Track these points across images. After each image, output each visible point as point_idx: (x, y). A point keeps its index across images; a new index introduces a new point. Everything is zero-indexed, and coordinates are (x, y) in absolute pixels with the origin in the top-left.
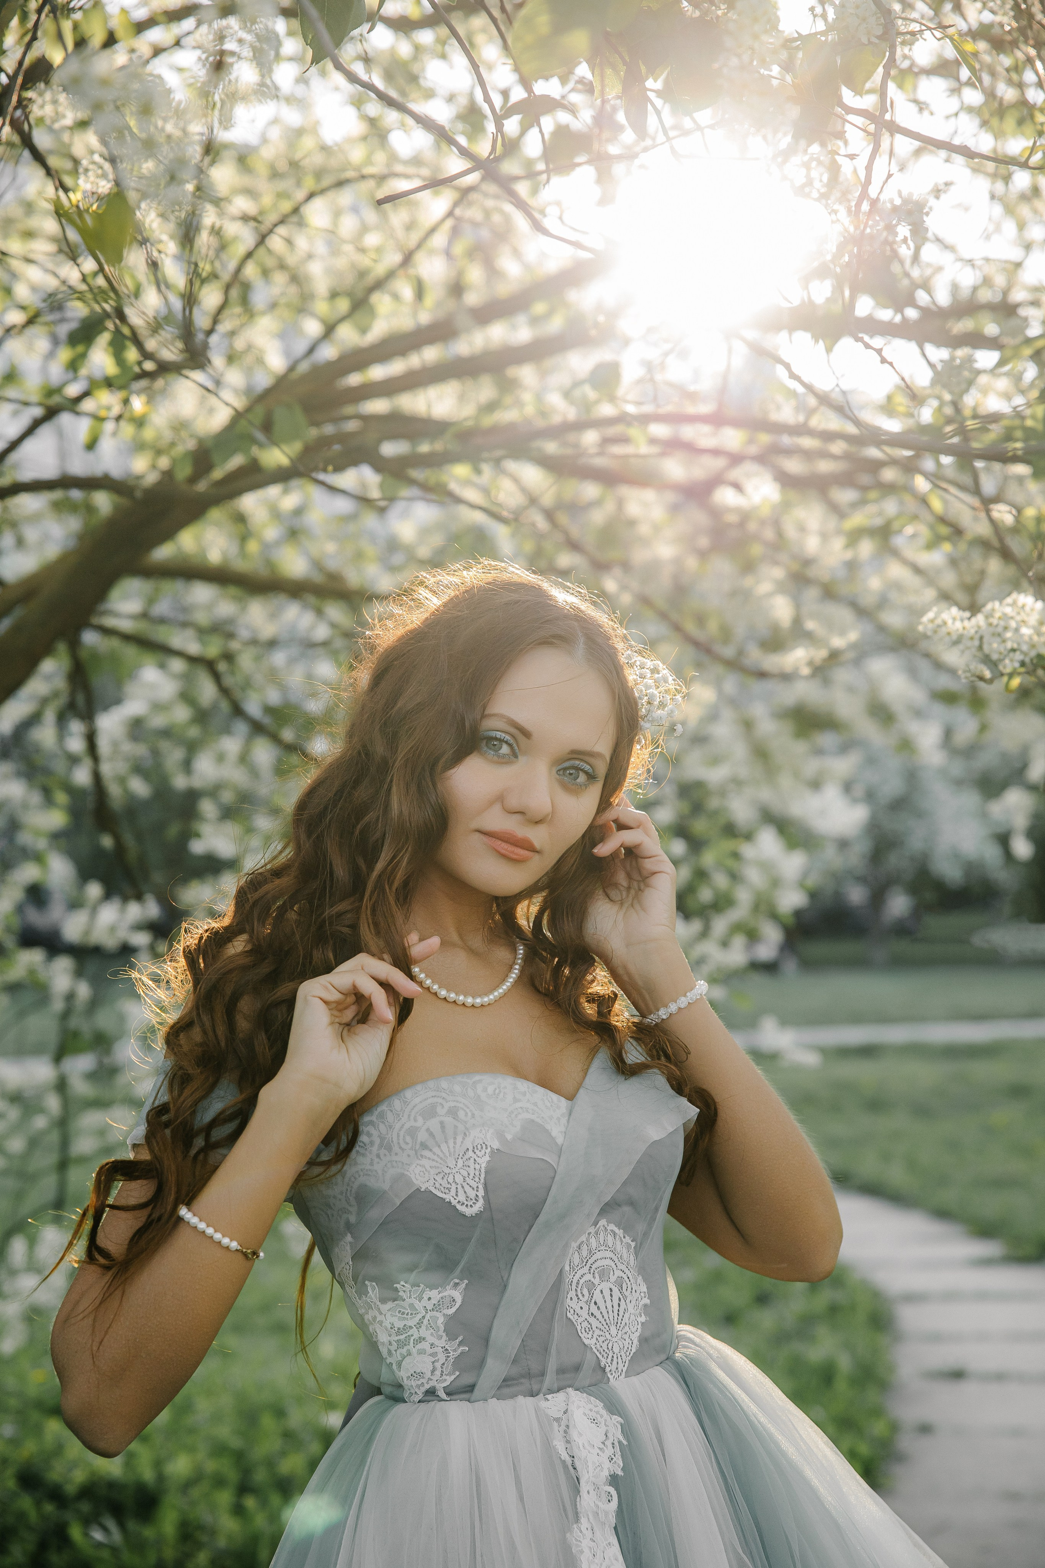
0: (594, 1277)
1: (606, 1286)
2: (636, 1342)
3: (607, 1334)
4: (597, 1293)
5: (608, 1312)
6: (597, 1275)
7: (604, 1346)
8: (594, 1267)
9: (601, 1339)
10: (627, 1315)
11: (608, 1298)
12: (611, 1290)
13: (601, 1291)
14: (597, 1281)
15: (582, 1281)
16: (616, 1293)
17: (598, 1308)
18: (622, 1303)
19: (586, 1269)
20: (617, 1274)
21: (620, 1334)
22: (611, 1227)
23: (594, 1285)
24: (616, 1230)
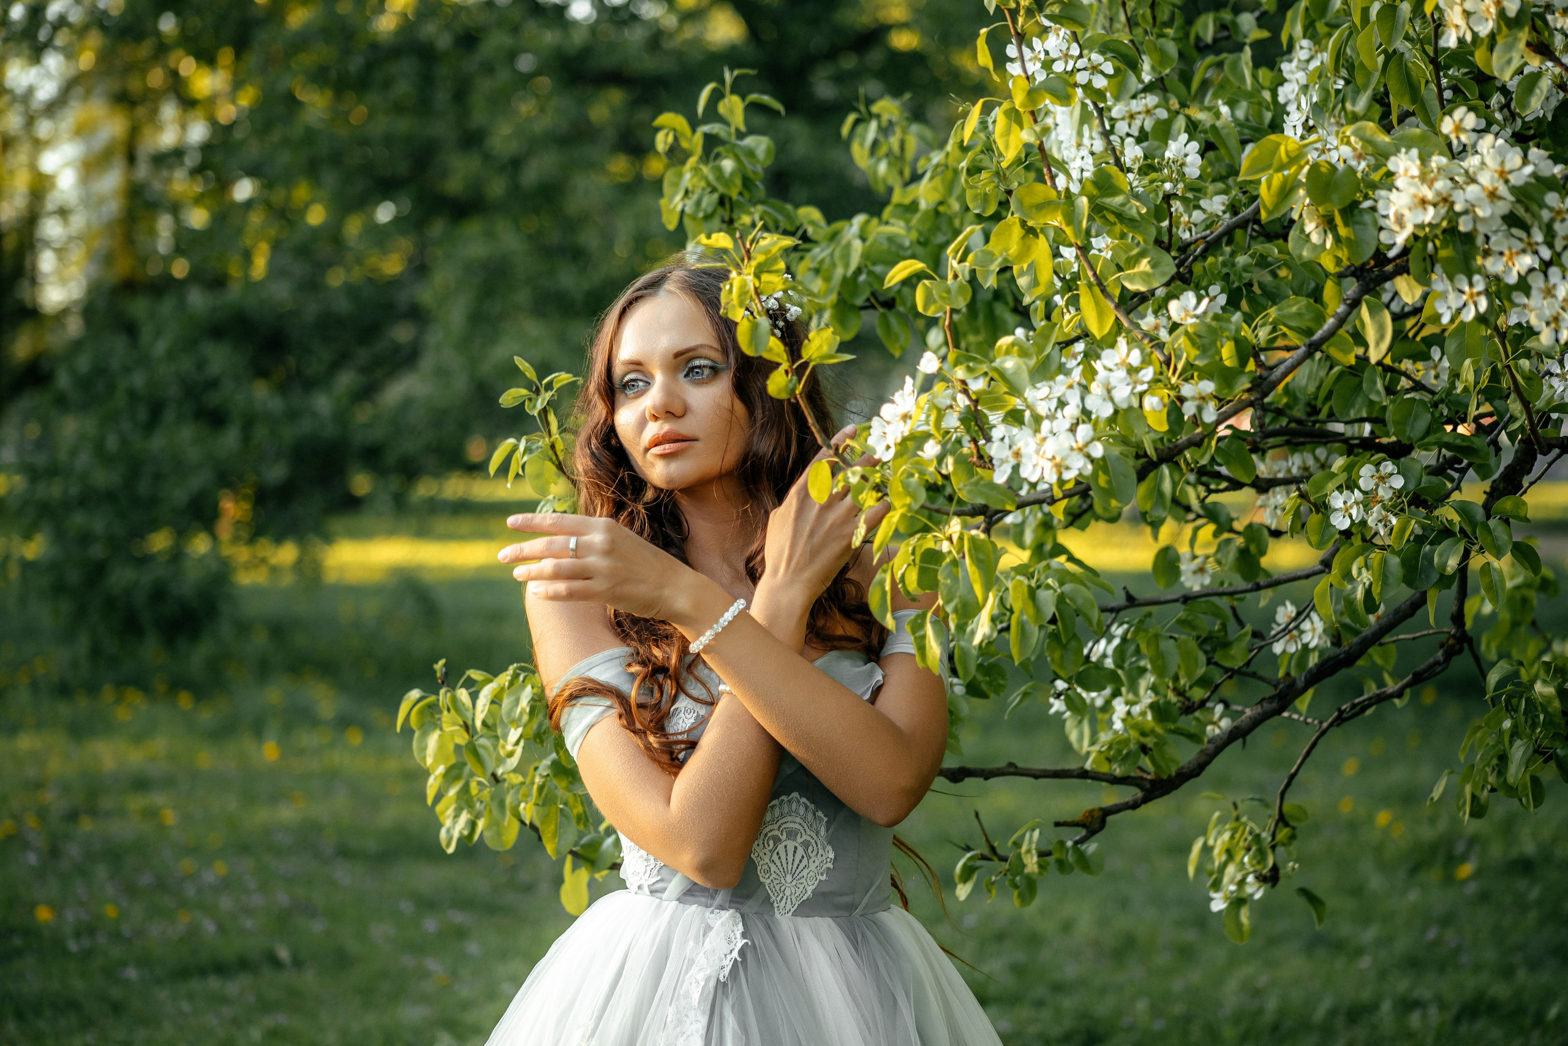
0: (781, 834)
1: (791, 845)
2: (809, 893)
3: (782, 879)
4: (781, 848)
5: (787, 863)
6: (784, 834)
7: (778, 887)
8: (782, 827)
9: (776, 882)
10: (806, 871)
11: (791, 853)
12: (796, 848)
13: (785, 847)
14: (784, 837)
15: (768, 835)
16: (801, 851)
18: (805, 860)
19: (774, 827)
20: (805, 837)
21: (794, 882)
22: (804, 800)
23: (780, 840)
24: (808, 804)
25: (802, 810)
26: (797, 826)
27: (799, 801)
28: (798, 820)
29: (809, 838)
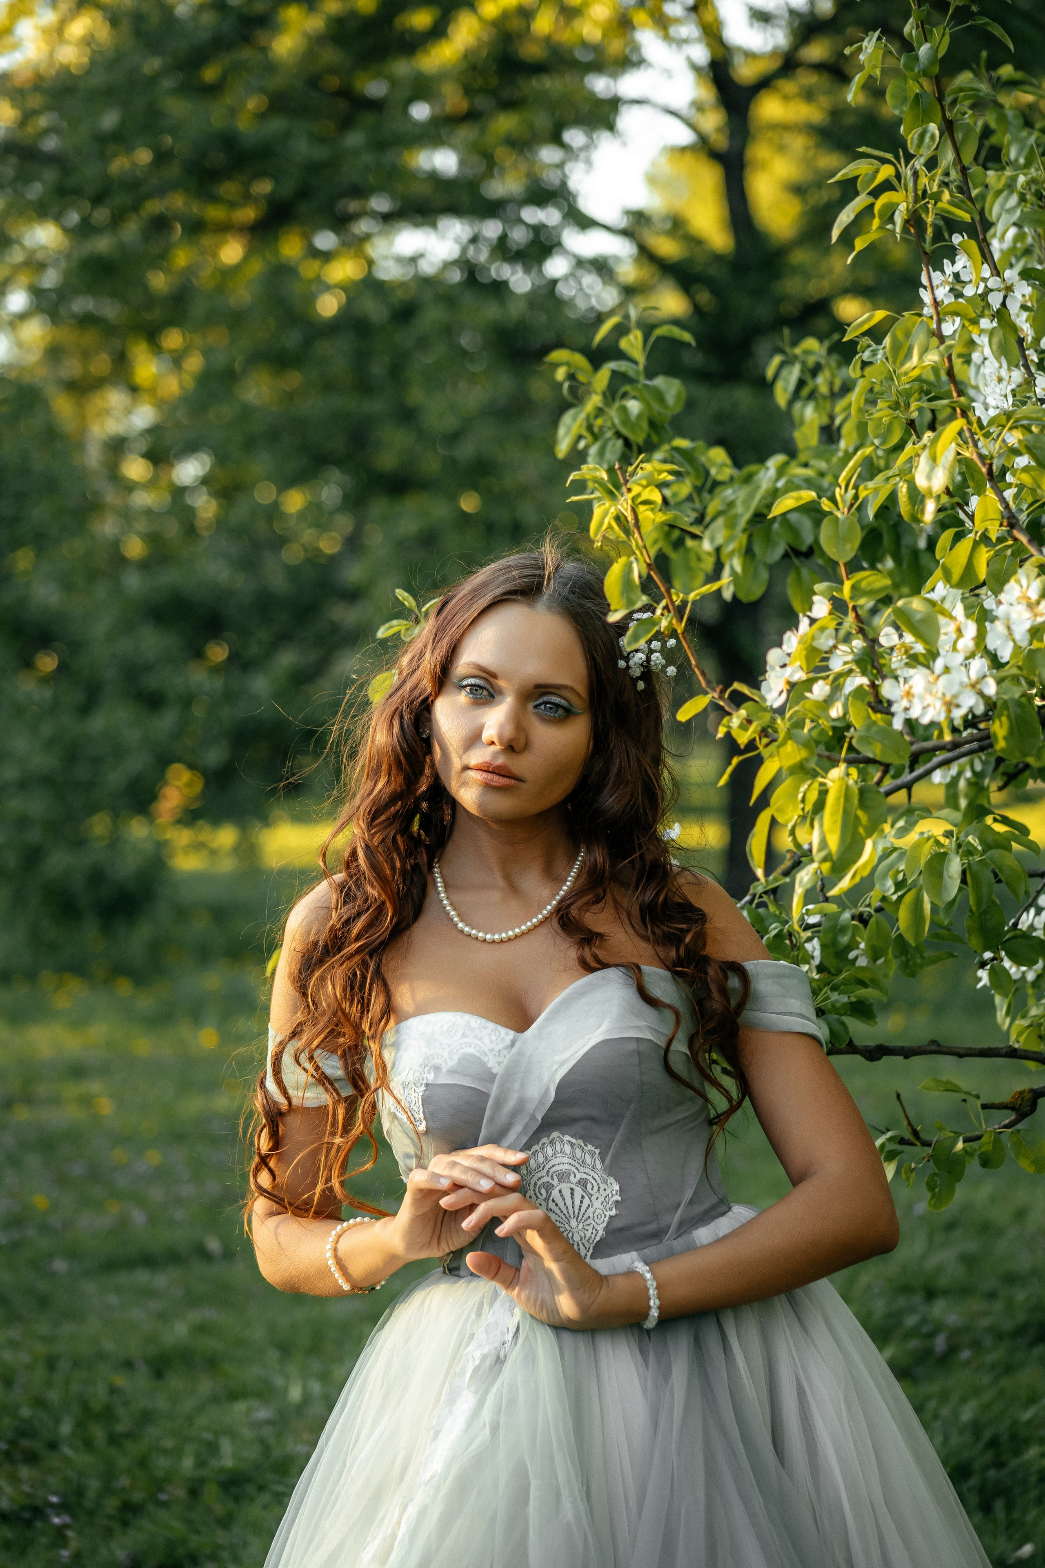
0: (553, 1179)
1: (565, 1188)
2: (601, 1232)
3: (567, 1226)
4: (555, 1193)
5: (567, 1208)
6: (555, 1178)
8: (552, 1170)
10: (591, 1210)
11: (568, 1196)
12: (572, 1189)
13: (560, 1191)
14: (555, 1182)
15: (539, 1183)
16: (579, 1191)
17: (557, 1205)
18: (586, 1201)
19: (544, 1173)
20: (579, 1176)
21: (581, 1225)
22: (567, 1138)
23: (552, 1186)
24: (574, 1141)
25: (567, 1149)
26: (566, 1167)
27: (562, 1141)
28: (566, 1160)
29: (585, 1176)
